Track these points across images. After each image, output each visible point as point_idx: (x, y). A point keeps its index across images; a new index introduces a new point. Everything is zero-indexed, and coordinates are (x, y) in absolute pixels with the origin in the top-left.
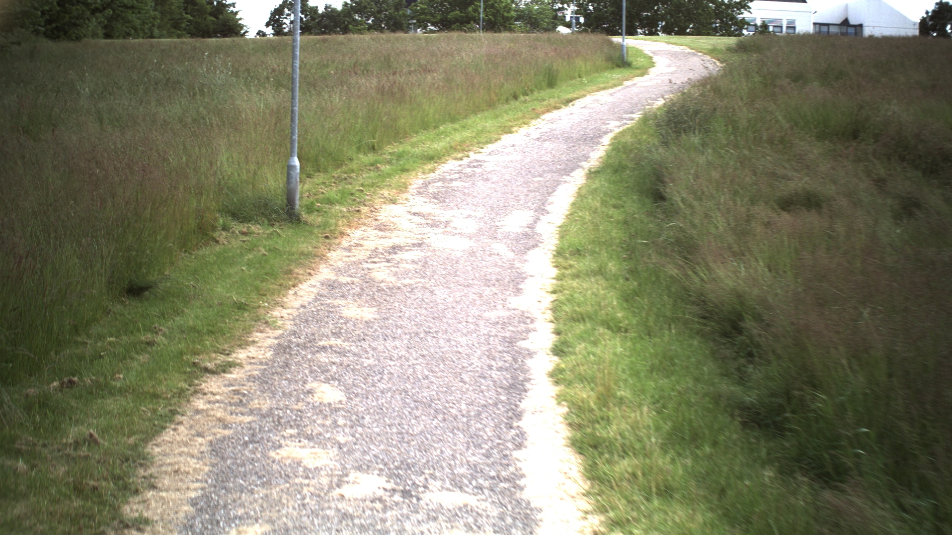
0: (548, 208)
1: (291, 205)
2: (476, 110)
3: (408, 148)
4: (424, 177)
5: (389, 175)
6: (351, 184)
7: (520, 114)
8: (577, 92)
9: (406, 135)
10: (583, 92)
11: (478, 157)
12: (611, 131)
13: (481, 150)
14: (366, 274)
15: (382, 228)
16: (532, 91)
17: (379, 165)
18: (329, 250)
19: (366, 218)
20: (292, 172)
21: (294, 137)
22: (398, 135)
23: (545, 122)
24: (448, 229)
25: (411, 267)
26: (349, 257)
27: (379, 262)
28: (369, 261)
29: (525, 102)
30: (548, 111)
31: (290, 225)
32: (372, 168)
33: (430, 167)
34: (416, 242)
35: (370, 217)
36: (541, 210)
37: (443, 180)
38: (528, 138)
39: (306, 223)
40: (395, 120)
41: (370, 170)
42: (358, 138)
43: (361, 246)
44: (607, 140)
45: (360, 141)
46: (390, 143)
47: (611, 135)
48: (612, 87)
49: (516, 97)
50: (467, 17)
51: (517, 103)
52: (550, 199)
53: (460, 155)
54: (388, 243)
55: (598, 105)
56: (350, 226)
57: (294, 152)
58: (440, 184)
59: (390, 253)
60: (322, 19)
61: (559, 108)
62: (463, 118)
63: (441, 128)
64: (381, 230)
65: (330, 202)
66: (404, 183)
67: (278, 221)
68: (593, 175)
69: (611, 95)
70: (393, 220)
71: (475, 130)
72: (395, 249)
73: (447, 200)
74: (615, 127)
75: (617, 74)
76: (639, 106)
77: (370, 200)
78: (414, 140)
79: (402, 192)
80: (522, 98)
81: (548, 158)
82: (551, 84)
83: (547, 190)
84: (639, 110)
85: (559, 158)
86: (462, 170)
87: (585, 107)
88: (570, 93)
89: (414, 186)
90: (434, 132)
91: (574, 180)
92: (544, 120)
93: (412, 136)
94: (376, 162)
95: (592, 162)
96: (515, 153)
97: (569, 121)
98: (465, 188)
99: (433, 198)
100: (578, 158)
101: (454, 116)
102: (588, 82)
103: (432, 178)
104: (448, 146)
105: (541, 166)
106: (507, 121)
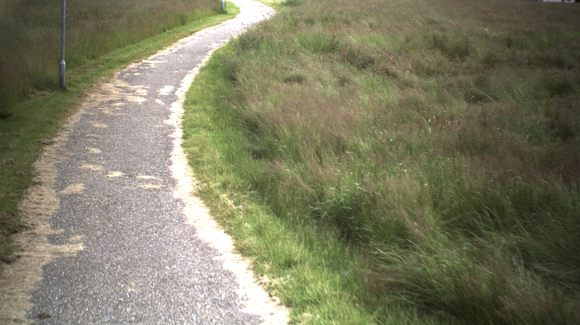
0: (181, 85)
1: (62, 83)
2: (144, 37)
3: (111, 57)
4: (121, 71)
5: (104, 70)
6: (86, 74)
7: (167, 40)
8: (197, 28)
9: (110, 51)
10: (200, 28)
11: (146, 61)
13: (148, 58)
14: (100, 112)
15: (104, 93)
16: (173, 27)
17: (98, 65)
18: (82, 102)
19: (96, 89)
20: (62, 68)
21: (63, 51)
22: (106, 51)
24: (135, 94)
25: (119, 109)
26: (91, 105)
27: (105, 107)
28: (100, 106)
29: (169, 33)
30: (181, 38)
31: (61, 92)
32: (95, 67)
33: (123, 66)
34: (120, 99)
36: (177, 86)
37: (130, 72)
38: (170, 52)
39: (69, 91)
40: (104, 43)
43: (96, 100)
44: (210, 53)
45: (88, 54)
46: (102, 55)
47: (213, 51)
48: (215, 25)
49: (164, 31)
51: (165, 34)
52: (182, 81)
53: (137, 61)
54: (107, 99)
55: (207, 35)
56: (89, 92)
57: (63, 58)
58: (128, 74)
59: (109, 103)
61: (187, 36)
62: (137, 42)
63: (127, 47)
65: (78, 82)
66: (112, 74)
67: (56, 90)
68: (203, 70)
69: (215, 29)
70: (108, 90)
71: (144, 48)
73: (133, 81)
74: (215, 47)
75: (219, 18)
76: (229, 35)
77: (96, 81)
79: (111, 78)
80: (168, 31)
81: (181, 62)
82: (183, 24)
83: (180, 77)
84: (228, 38)
85: (187, 62)
86: (139, 68)
87: (201, 36)
88: (193, 28)
89: (116, 75)
90: (124, 49)
91: (194, 72)
92: (179, 43)
93: (113, 51)
94: (96, 63)
95: (203, 64)
96: (164, 59)
97: (192, 43)
98: (141, 76)
99: (126, 80)
100: (196, 62)
101: (133, 41)
102: (203, 22)
103: (125, 71)
104: (131, 56)
105: (178, 65)
106: (160, 43)
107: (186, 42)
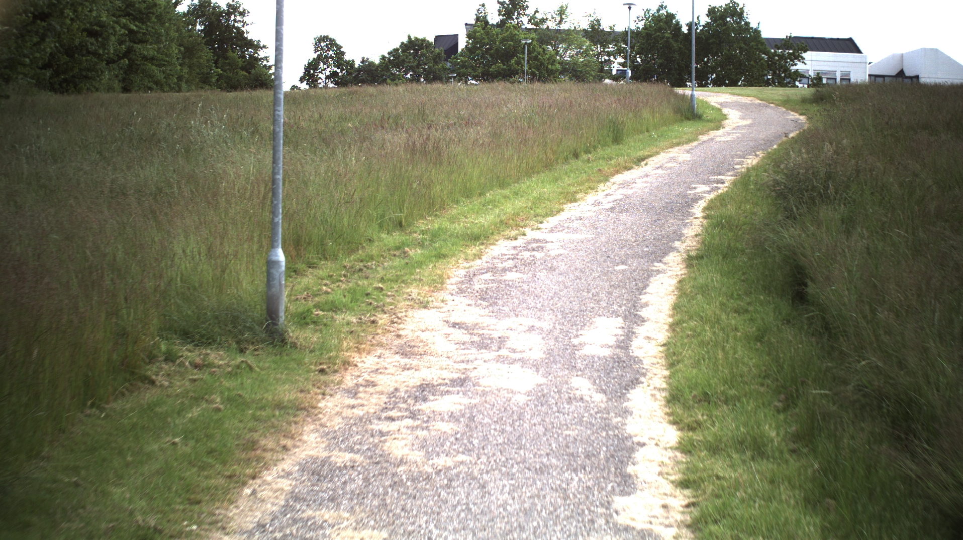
0: (643, 313)
1: (272, 319)
2: (530, 172)
3: (446, 224)
4: (467, 265)
5: (420, 264)
6: (367, 278)
7: (585, 176)
8: (648, 149)
9: (443, 207)
10: (655, 150)
11: (537, 235)
12: (701, 198)
13: (540, 226)
14: (376, 446)
15: (408, 350)
16: (595, 148)
17: (406, 249)
18: (324, 394)
19: (384, 334)
20: (273, 271)
21: (276, 220)
22: (433, 206)
23: (615, 187)
24: (504, 352)
25: (447, 427)
26: (353, 407)
27: (398, 418)
28: (384, 415)
29: (588, 161)
30: (617, 172)
31: (270, 349)
32: (397, 253)
33: (474, 251)
34: (455, 376)
35: (389, 331)
36: (633, 317)
37: (493, 269)
38: (596, 208)
39: (294, 346)
40: (428, 187)
41: (395, 255)
42: (380, 212)
43: (374, 384)
44: (698, 210)
45: (382, 216)
46: (423, 217)
47: (702, 204)
48: (687, 143)
49: (576, 156)
50: (509, 70)
51: (580, 163)
52: (644, 298)
53: (513, 233)
54: (413, 379)
55: (675, 164)
56: (359, 351)
57: (277, 241)
58: (488, 276)
59: (416, 399)
60: (359, 74)
61: (630, 169)
62: (514, 183)
63: (488, 195)
64: (405, 354)
65: (334, 308)
66: (441, 276)
67: (253, 343)
68: (695, 262)
69: (688, 152)
70: (423, 336)
71: (531, 198)
72: (425, 390)
73: (500, 302)
74: (705, 193)
75: (688, 128)
76: (726, 165)
77: (391, 304)
78: (454, 212)
79: (436, 289)
80: (585, 157)
81: (629, 236)
82: (617, 140)
83: (636, 285)
84: (728, 171)
85: (644, 236)
86: (517, 255)
87: (661, 167)
88: (640, 150)
89: (453, 280)
90: (479, 201)
91: (670, 268)
92: (614, 183)
93: (451, 207)
94: (403, 243)
95: (688, 242)
96: (584, 229)
97: (645, 185)
98: (523, 282)
99: (480, 299)
100: (668, 236)
101: (504, 179)
102: (658, 136)
103: (478, 268)
104: (498, 220)
105: (622, 248)
106: (569, 185)
107: (628, 182)
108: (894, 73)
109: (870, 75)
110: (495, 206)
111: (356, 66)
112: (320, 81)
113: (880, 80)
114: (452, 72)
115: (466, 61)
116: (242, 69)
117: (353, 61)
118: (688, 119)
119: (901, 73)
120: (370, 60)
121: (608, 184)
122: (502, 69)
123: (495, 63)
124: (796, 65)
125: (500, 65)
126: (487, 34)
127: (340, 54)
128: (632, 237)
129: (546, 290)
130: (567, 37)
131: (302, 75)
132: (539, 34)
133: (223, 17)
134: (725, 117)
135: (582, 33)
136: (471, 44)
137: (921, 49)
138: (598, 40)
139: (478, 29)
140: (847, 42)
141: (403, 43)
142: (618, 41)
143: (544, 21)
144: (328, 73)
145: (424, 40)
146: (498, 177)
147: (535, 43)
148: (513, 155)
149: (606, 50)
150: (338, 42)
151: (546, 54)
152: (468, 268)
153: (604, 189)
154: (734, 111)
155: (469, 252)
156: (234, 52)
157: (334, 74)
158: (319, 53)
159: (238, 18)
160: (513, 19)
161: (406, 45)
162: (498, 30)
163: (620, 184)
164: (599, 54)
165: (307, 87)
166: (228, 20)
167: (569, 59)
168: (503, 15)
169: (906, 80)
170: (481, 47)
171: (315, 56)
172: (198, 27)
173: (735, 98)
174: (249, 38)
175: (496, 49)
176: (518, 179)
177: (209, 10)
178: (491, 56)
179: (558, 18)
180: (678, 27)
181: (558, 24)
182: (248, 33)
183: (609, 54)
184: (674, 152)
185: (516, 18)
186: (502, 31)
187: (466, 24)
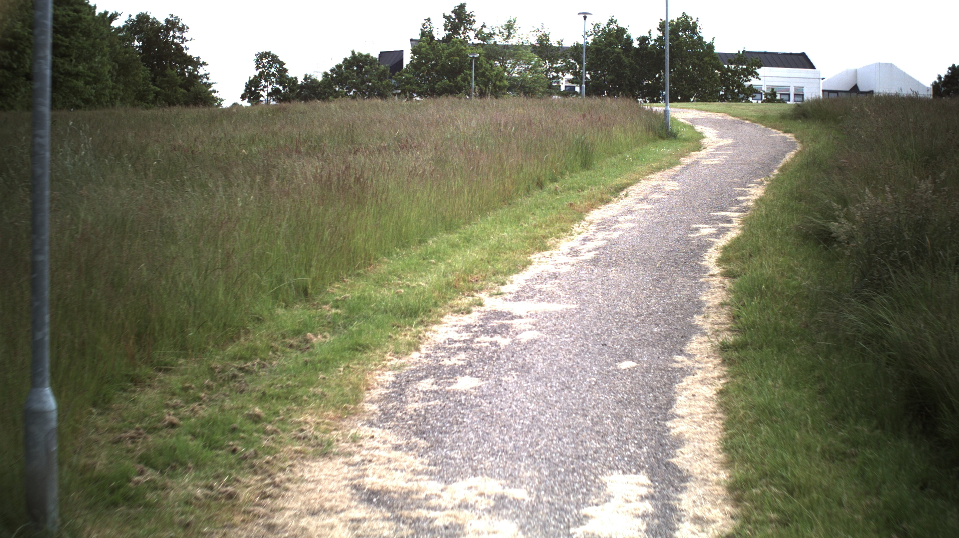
0: (679, 460)
2: (483, 209)
3: (371, 289)
4: (397, 363)
5: (326, 364)
7: (553, 214)
9: (369, 261)
10: (634, 176)
11: (498, 304)
12: (710, 245)
13: (501, 289)
16: (562, 174)
17: (309, 334)
19: (245, 524)
20: (35, 429)
21: (39, 336)
22: (355, 260)
23: (593, 228)
29: (556, 192)
30: (592, 207)
32: (295, 342)
33: (409, 337)
35: (256, 517)
37: (435, 371)
38: (573, 260)
40: (347, 236)
41: (291, 346)
44: (711, 262)
46: (339, 279)
47: (714, 254)
48: (668, 167)
49: (540, 185)
50: (455, 86)
51: (545, 195)
52: (674, 427)
53: (466, 301)
55: (662, 195)
57: (41, 374)
58: (426, 384)
60: (302, 90)
61: (608, 202)
62: (464, 224)
63: (430, 242)
65: (174, 462)
66: (355, 387)
69: (673, 178)
70: (314, 525)
71: (487, 246)
73: (447, 440)
74: (713, 237)
75: (665, 149)
76: (726, 196)
77: (269, 451)
78: (384, 268)
79: (346, 414)
80: (552, 186)
81: (626, 306)
82: (586, 164)
83: (656, 399)
84: (731, 205)
85: (648, 307)
86: (472, 341)
87: (645, 199)
88: (616, 177)
89: (375, 394)
90: (419, 251)
91: (697, 365)
92: (591, 223)
93: (380, 262)
94: (305, 325)
95: (713, 317)
96: (562, 294)
97: (632, 225)
98: (483, 397)
99: (416, 434)
100: (682, 306)
101: (451, 220)
102: (633, 159)
103: (413, 367)
104: (444, 281)
105: (621, 327)
106: (535, 226)
107: (609, 220)
108: (848, 89)
109: (823, 91)
110: (440, 259)
111: (299, 83)
112: (261, 99)
113: (832, 95)
114: (397, 88)
115: (411, 78)
116: (181, 86)
117: (296, 78)
118: (662, 138)
119: (855, 89)
120: (313, 77)
121: (583, 223)
122: (448, 86)
123: (441, 80)
124: (749, 80)
125: (446, 81)
126: (433, 49)
127: (282, 71)
128: (632, 307)
129: (518, 412)
130: (514, 52)
131: (243, 92)
132: (486, 49)
133: (162, 33)
134: (700, 136)
135: (530, 48)
136: (416, 59)
137: (876, 64)
138: (547, 56)
139: (423, 44)
140: (800, 57)
141: (346, 59)
142: (566, 57)
143: (491, 36)
144: (270, 91)
145: (368, 56)
146: (444, 218)
147: (482, 58)
148: (463, 187)
149: (554, 65)
150: (281, 59)
151: (494, 70)
152: (399, 368)
153: (579, 230)
154: (707, 128)
155: (401, 338)
156: (172, 69)
157: (275, 92)
158: (261, 70)
159: (177, 34)
160: (459, 34)
161: (349, 61)
162: (444, 45)
163: (599, 224)
164: (548, 71)
165: (249, 105)
166: (167, 36)
167: (517, 75)
168: (449, 30)
169: (861, 96)
170: (427, 62)
171: (257, 73)
172: (136, 43)
173: (704, 114)
174: (188, 55)
175: (442, 65)
176: (470, 218)
177: (147, 26)
178: (437, 72)
179: (506, 33)
180: (629, 41)
181: (506, 39)
182: (187, 49)
183: (557, 71)
184: (656, 179)
185: (463, 33)
186: (448, 46)
187: (411, 40)
